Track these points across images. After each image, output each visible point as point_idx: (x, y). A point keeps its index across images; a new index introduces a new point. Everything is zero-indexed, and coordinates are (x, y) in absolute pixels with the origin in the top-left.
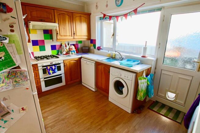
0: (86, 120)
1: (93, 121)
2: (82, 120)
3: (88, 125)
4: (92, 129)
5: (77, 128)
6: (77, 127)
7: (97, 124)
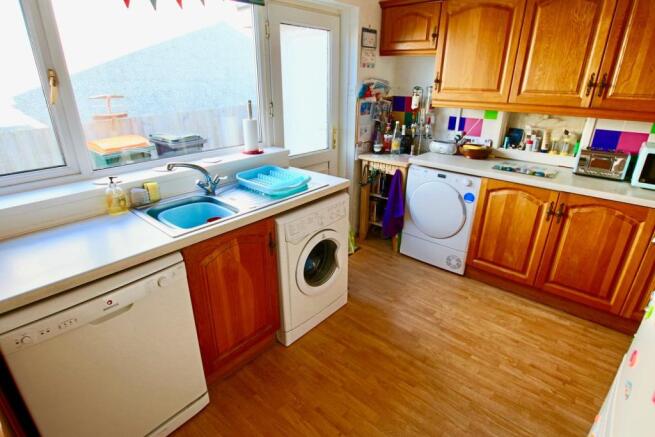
0: (407, 404)
1: (406, 381)
2: (413, 414)
3: (423, 393)
4: (436, 380)
5: (451, 421)
6: (450, 424)
7: (412, 369)
